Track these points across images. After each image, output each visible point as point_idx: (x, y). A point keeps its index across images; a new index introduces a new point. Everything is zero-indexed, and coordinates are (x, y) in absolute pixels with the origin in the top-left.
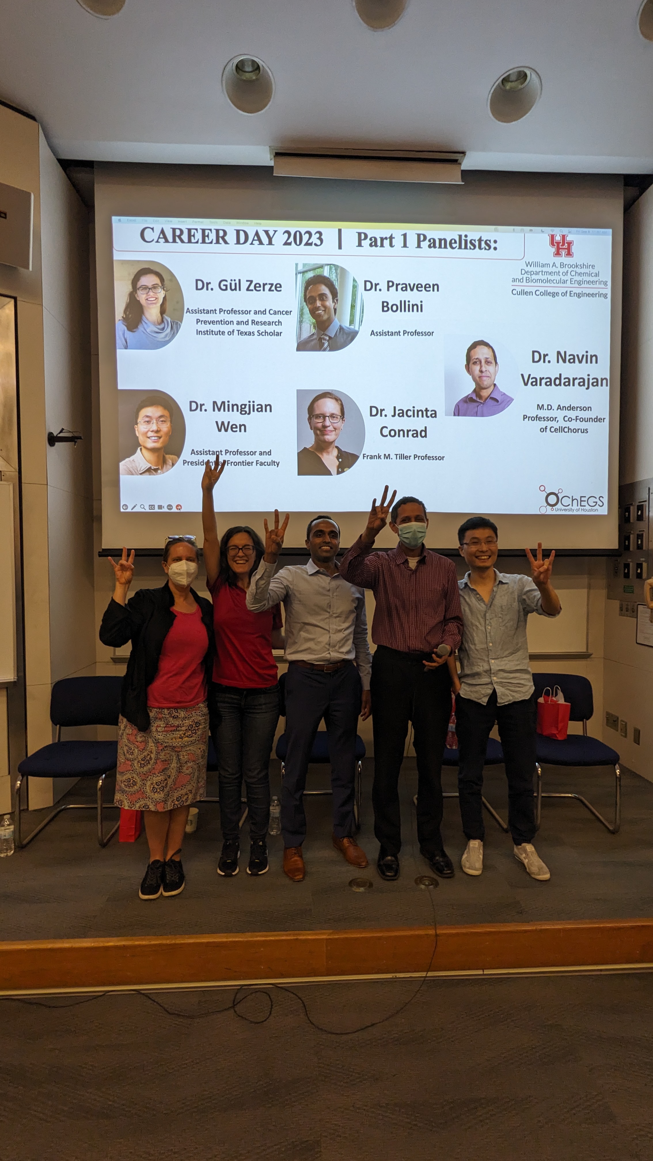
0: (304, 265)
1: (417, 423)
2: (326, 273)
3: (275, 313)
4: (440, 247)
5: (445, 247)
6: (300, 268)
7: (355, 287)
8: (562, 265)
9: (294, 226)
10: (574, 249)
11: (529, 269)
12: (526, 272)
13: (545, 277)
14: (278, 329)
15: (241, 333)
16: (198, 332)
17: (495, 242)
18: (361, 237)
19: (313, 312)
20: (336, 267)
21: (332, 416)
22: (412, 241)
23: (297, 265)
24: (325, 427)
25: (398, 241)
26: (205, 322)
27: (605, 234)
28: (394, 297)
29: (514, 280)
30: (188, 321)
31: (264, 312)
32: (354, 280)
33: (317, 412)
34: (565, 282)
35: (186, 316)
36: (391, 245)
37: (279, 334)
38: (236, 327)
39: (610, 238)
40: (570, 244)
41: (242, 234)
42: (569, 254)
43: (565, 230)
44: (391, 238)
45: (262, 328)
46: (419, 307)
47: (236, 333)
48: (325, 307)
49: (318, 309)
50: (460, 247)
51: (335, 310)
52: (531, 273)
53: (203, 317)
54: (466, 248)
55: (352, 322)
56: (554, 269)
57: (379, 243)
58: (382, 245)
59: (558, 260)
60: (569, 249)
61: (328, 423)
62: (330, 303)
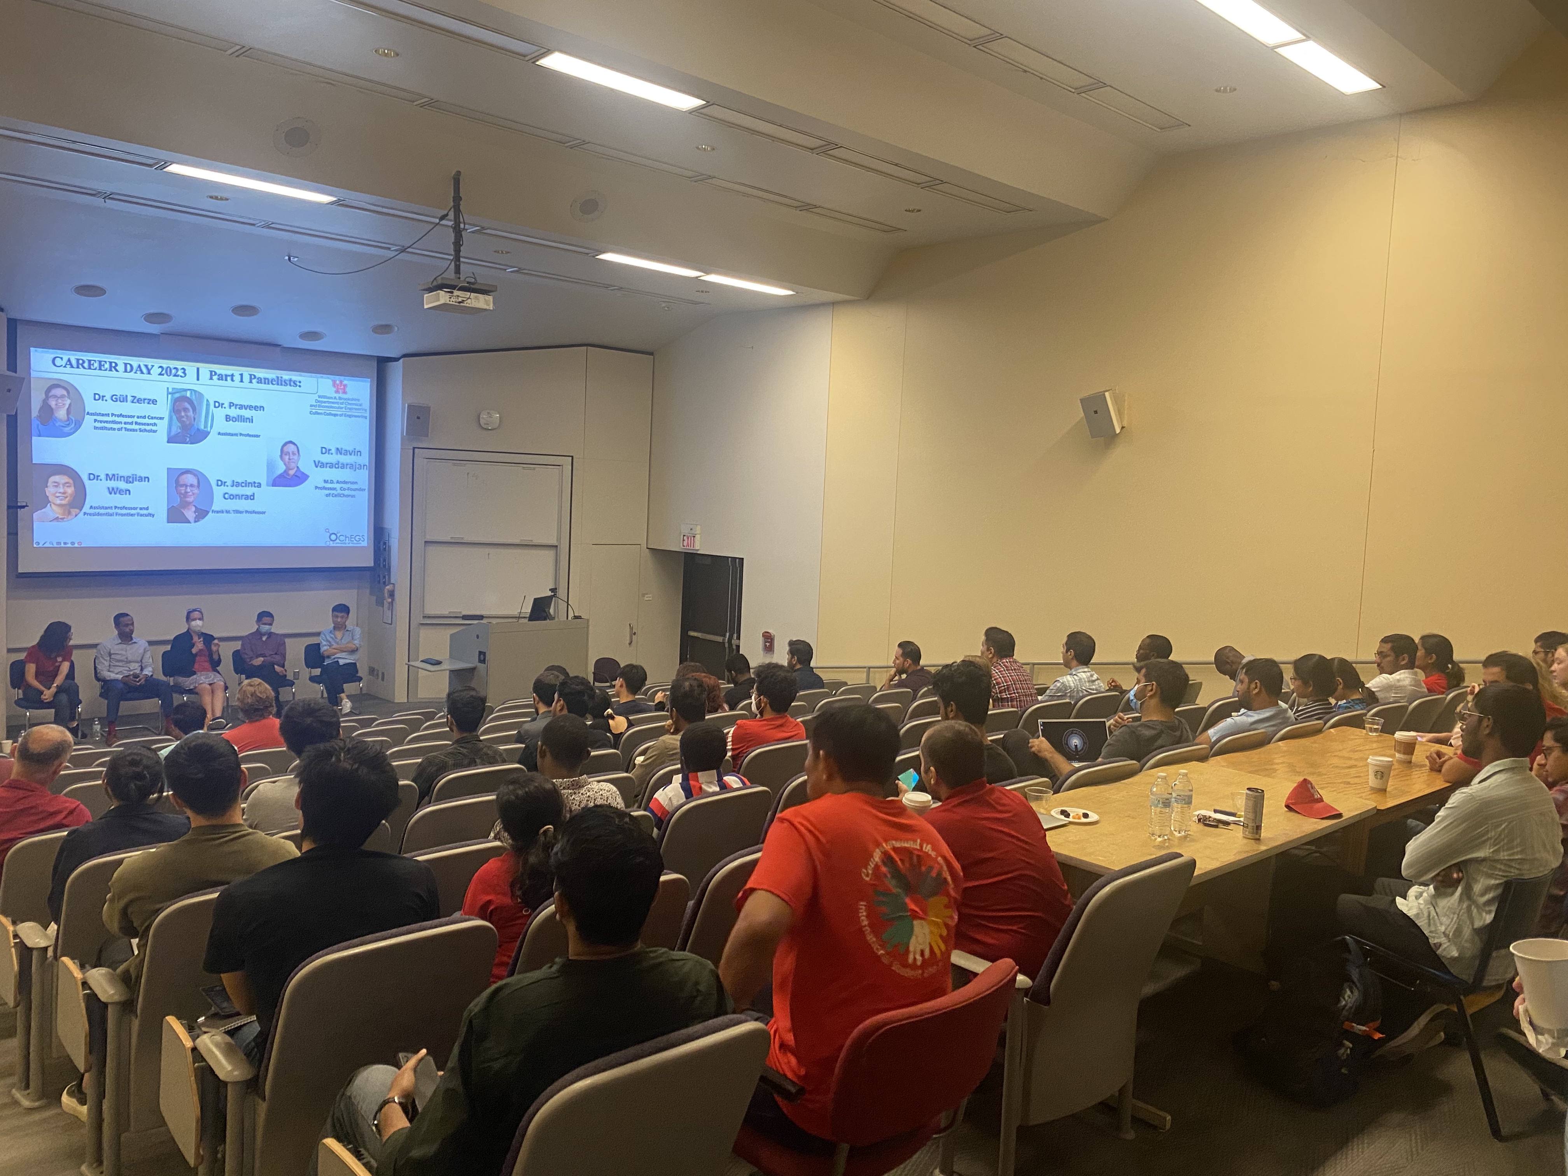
0: (173, 389)
1: (248, 491)
2: (188, 394)
3: (152, 418)
4: (265, 383)
5: (268, 384)
6: (170, 390)
7: (208, 405)
8: (340, 398)
9: (165, 363)
10: (347, 389)
11: (320, 399)
12: (319, 401)
13: (330, 405)
14: (154, 428)
15: (126, 429)
16: (96, 428)
17: (300, 382)
18: (212, 374)
19: (179, 419)
20: (195, 391)
21: (192, 486)
22: (246, 378)
23: (168, 388)
24: (186, 492)
25: (237, 378)
26: (101, 422)
27: (365, 381)
28: (234, 412)
29: (311, 406)
30: (88, 420)
31: (144, 417)
32: (207, 400)
33: (181, 483)
34: (342, 408)
35: (87, 417)
36: (232, 380)
37: (155, 431)
38: (123, 426)
39: (369, 384)
40: (345, 386)
41: (128, 366)
42: (345, 392)
43: (342, 378)
44: (232, 376)
45: (143, 427)
46: (251, 420)
47: (123, 429)
48: (187, 416)
49: (183, 417)
50: (278, 384)
51: (194, 419)
52: (322, 402)
53: (99, 418)
54: (281, 385)
55: (206, 426)
56: (335, 401)
57: (224, 378)
58: (226, 380)
59: (337, 395)
60: (344, 389)
61: (189, 490)
62: (191, 414)
